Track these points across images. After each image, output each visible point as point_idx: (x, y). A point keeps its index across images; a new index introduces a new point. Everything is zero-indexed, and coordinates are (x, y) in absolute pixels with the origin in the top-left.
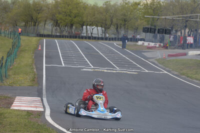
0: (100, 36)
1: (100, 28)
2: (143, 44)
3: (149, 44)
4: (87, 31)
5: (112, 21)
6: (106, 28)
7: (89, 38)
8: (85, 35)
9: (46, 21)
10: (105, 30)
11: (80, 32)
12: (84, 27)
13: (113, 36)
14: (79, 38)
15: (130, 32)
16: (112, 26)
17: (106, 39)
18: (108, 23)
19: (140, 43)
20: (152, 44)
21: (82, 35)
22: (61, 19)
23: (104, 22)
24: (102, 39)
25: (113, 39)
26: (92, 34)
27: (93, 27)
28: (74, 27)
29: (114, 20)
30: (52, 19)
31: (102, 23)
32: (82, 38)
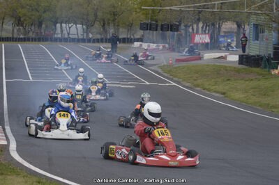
0: (81, 37)
1: (79, 26)
2: (141, 45)
3: (149, 46)
4: (62, 31)
5: (96, 15)
6: (89, 25)
7: (66, 40)
8: (59, 36)
9: (4, 19)
10: (87, 29)
11: (52, 32)
12: (58, 25)
13: (99, 37)
14: (51, 40)
15: (121, 30)
16: (97, 23)
17: (89, 41)
18: (91, 18)
19: (137, 44)
20: (153, 46)
21: (56, 36)
22: (25, 15)
23: (85, 17)
24: (83, 41)
25: (98, 41)
26: (69, 34)
27: (70, 25)
28: (43, 26)
29: (100, 14)
30: (12, 16)
31: (83, 19)
32: (56, 40)
